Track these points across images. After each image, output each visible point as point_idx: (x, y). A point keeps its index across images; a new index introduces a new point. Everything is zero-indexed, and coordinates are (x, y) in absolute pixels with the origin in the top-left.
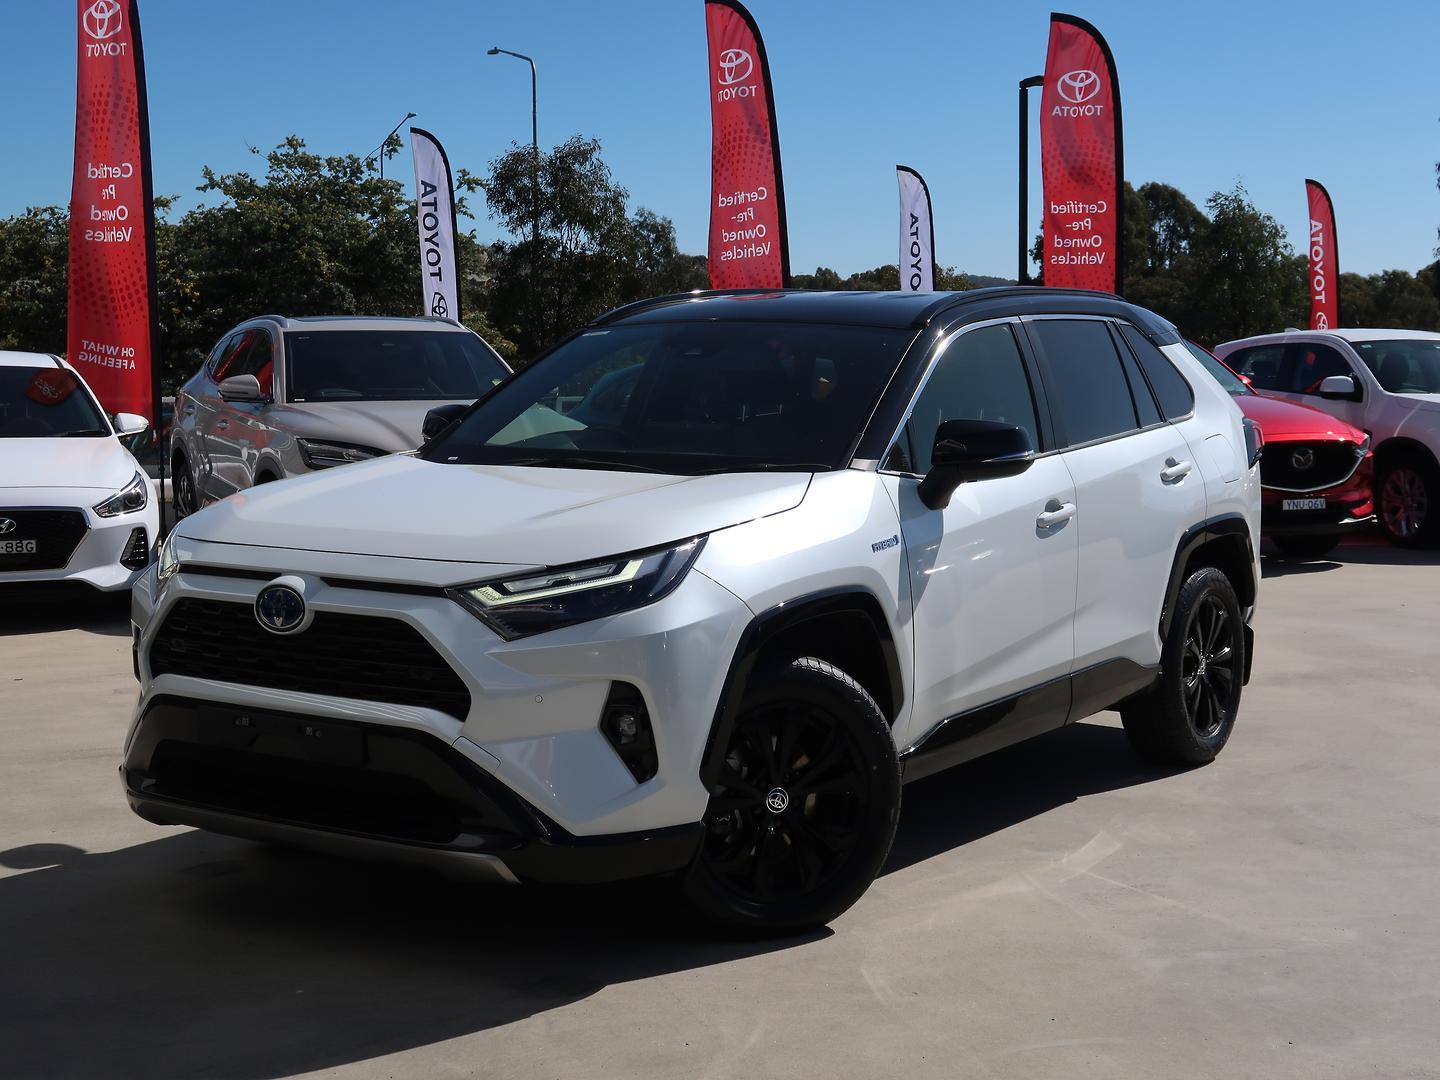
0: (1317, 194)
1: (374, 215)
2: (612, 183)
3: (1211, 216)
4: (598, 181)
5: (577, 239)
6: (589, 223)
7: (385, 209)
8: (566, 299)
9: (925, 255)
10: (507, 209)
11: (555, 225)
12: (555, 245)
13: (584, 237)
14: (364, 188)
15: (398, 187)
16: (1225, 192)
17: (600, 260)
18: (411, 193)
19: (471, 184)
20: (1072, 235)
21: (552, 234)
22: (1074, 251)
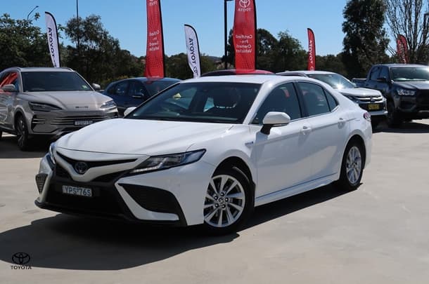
0: (310, 33)
1: (32, 38)
2: (103, 28)
3: (278, 39)
4: (99, 28)
5: (93, 45)
6: (97, 40)
7: (36, 35)
8: (90, 63)
9: (196, 50)
10: (72, 36)
11: (86, 41)
12: (85, 47)
13: (94, 44)
14: (29, 29)
15: (39, 29)
16: (283, 32)
17: (100, 52)
18: (44, 31)
19: (62, 29)
20: (241, 44)
21: (85, 43)
22: (242, 49)
